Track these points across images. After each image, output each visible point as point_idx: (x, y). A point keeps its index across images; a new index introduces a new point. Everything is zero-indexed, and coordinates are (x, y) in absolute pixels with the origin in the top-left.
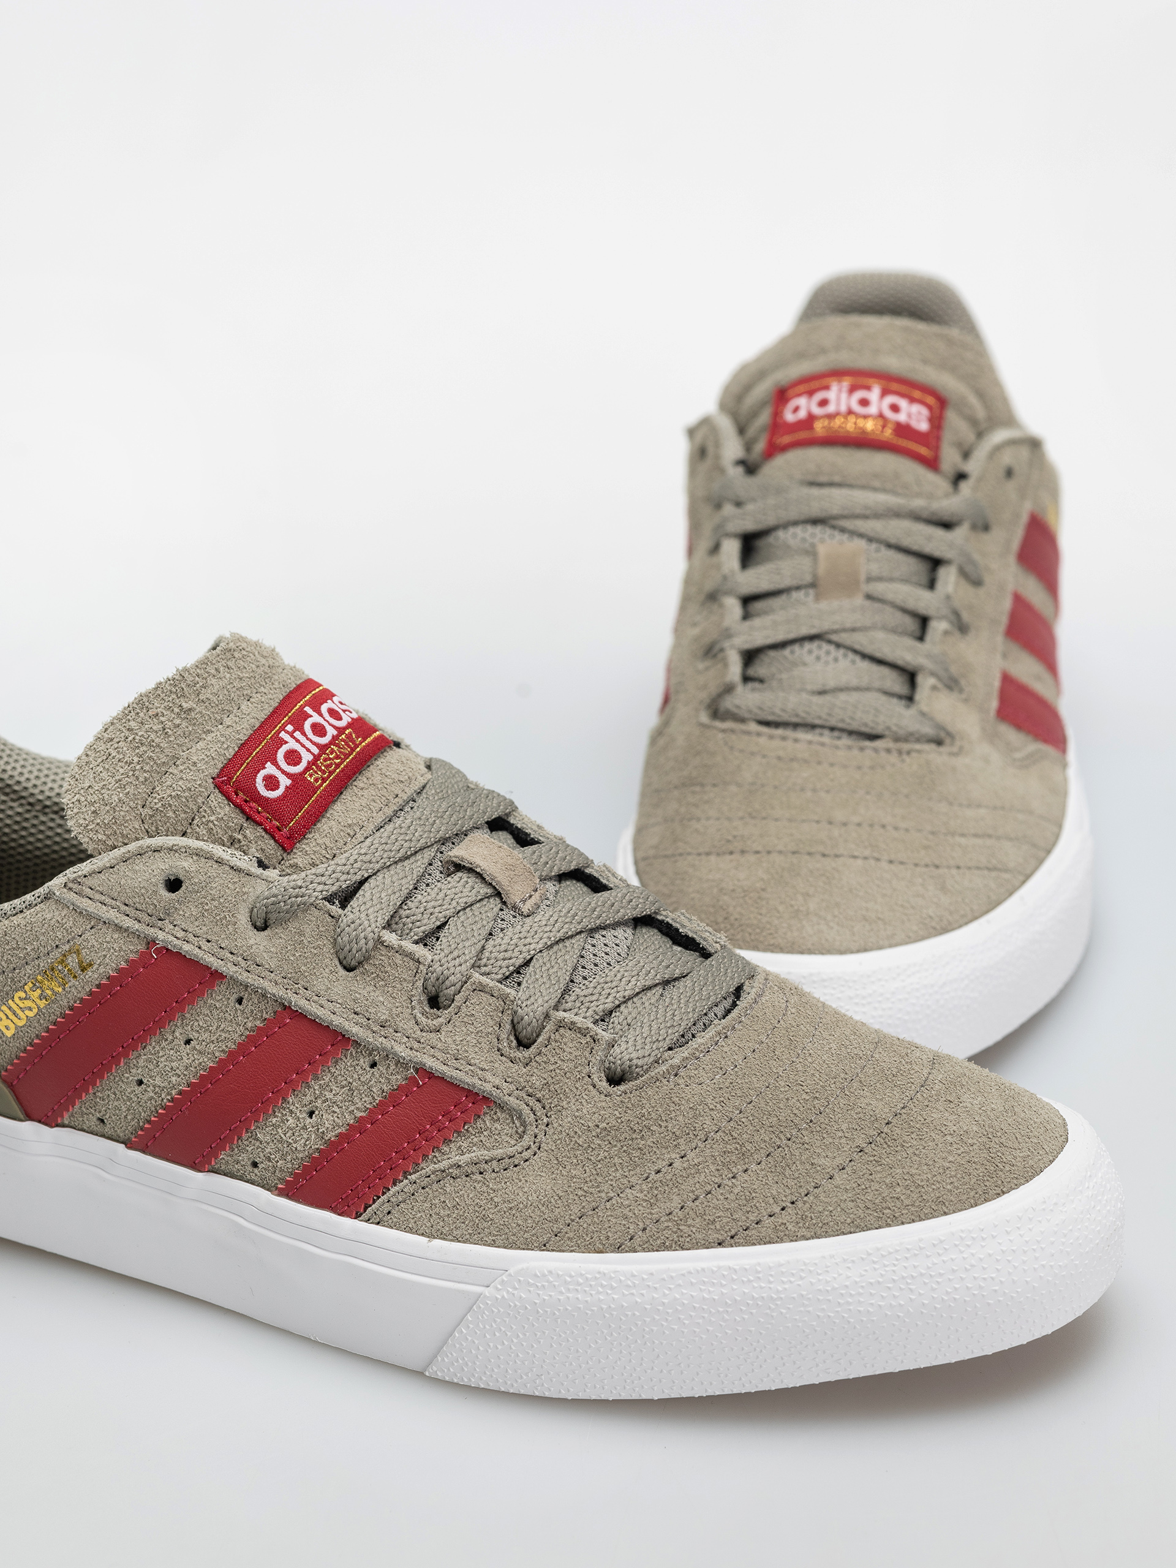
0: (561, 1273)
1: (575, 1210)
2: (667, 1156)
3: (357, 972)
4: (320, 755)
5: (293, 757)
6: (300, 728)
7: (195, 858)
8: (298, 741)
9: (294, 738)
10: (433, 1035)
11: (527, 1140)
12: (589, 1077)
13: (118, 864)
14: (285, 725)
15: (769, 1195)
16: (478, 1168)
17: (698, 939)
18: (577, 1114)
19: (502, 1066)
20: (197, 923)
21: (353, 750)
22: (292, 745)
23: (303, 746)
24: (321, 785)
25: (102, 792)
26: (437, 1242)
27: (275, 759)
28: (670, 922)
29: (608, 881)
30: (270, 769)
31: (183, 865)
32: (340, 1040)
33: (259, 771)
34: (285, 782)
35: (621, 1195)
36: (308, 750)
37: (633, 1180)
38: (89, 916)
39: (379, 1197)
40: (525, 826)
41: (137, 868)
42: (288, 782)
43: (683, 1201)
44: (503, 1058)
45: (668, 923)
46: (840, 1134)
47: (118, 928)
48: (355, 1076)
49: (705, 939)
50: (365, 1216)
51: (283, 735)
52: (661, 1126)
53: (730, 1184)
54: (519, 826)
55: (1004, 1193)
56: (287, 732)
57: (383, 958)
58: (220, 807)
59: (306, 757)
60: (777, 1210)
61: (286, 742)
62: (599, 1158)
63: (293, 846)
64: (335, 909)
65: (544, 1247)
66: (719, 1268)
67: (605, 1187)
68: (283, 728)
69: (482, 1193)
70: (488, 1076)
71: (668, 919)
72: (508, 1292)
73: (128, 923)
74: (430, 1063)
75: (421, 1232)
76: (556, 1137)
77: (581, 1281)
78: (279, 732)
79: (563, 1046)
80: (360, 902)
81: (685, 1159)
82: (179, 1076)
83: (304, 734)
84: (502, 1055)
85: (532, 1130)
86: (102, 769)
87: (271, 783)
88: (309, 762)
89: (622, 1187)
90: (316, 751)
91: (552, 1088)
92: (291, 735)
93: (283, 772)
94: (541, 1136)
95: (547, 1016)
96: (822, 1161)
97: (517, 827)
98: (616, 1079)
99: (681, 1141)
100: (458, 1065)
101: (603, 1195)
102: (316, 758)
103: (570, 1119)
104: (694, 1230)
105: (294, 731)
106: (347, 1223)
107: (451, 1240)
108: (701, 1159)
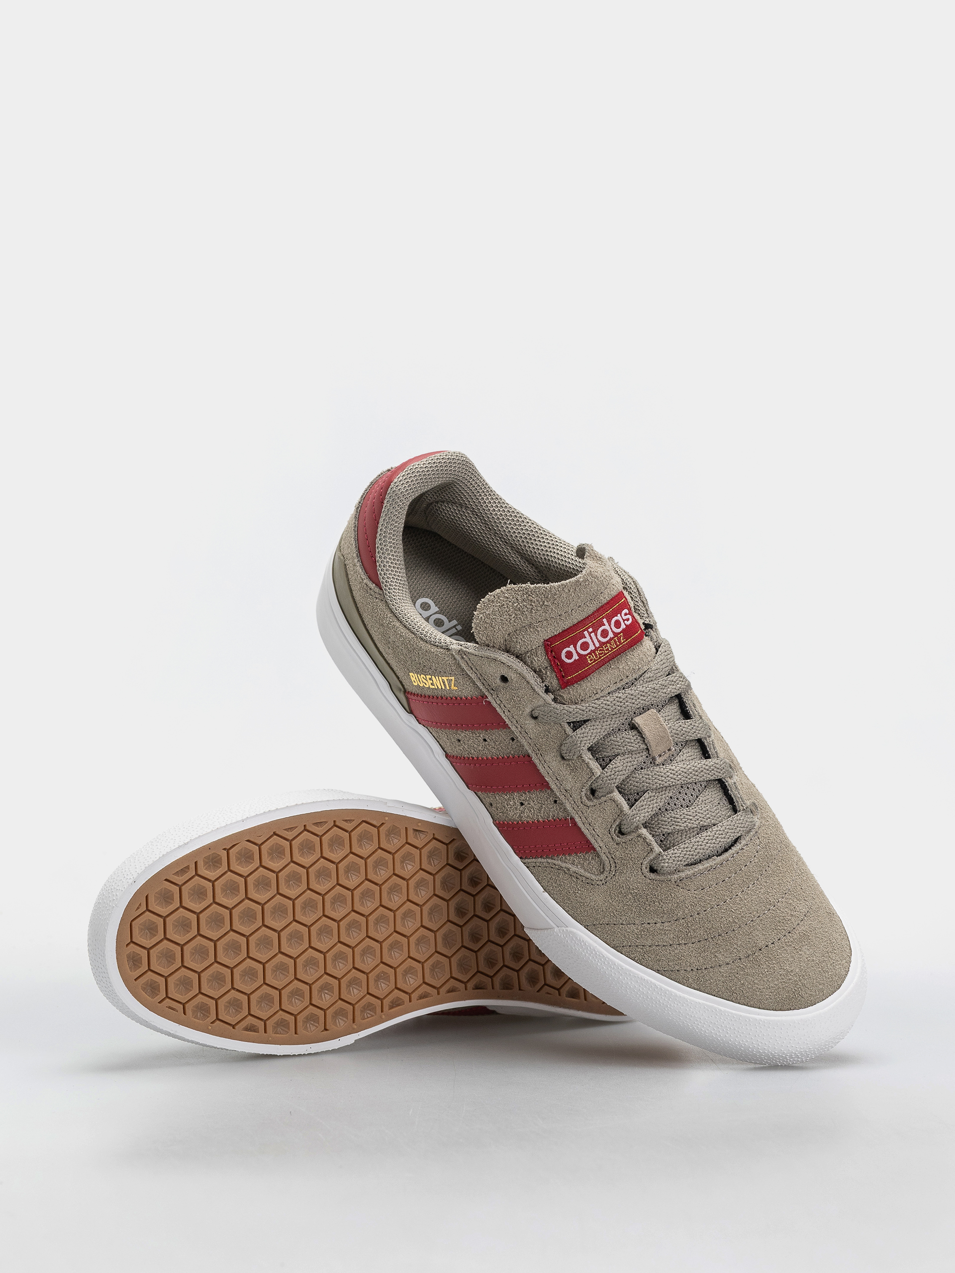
0: (587, 944)
1: (606, 920)
2: (656, 919)
3: (566, 762)
4: (599, 647)
5: (585, 646)
6: (595, 631)
7: (518, 675)
8: (591, 638)
9: (590, 636)
10: (585, 807)
11: (602, 877)
12: (641, 864)
13: (484, 657)
14: (589, 628)
15: (689, 961)
16: (577, 876)
17: (735, 800)
18: (628, 878)
19: (607, 839)
20: (507, 702)
21: (617, 646)
22: (588, 639)
23: (593, 642)
24: (592, 663)
25: (493, 620)
26: (546, 894)
27: (576, 645)
28: (727, 785)
29: (710, 749)
30: (571, 648)
31: (511, 675)
32: (545, 785)
33: (566, 648)
34: (575, 657)
35: (628, 925)
36: (594, 644)
37: (637, 922)
38: (463, 670)
39: (532, 858)
40: (687, 701)
41: (492, 665)
42: (577, 658)
43: (652, 944)
44: (609, 835)
45: (726, 785)
46: (735, 946)
47: (474, 683)
48: (546, 803)
49: (737, 802)
50: (523, 860)
51: (586, 633)
52: (660, 904)
53: (675, 947)
54: (684, 700)
55: (791, 1009)
56: (588, 632)
57: (579, 763)
58: (541, 655)
59: (592, 647)
60: (689, 969)
61: (585, 638)
62: (627, 904)
63: (566, 687)
64: (569, 730)
65: (586, 927)
66: (651, 982)
67: (624, 918)
68: (587, 629)
69: (573, 887)
70: (599, 840)
71: (726, 783)
72: (564, 936)
73: (479, 684)
74: (577, 820)
75: (542, 885)
76: (614, 883)
77: (594, 953)
78: (584, 630)
79: (637, 845)
80: (582, 731)
81: (663, 924)
82: (475, 751)
83: (596, 635)
84: (610, 833)
85: (606, 874)
86: (497, 610)
87: (569, 655)
88: (591, 650)
89: (631, 922)
90: (597, 645)
91: (623, 861)
92: (590, 633)
93: (577, 652)
94: (609, 878)
95: (637, 828)
96: (720, 956)
97: (683, 700)
98: (652, 870)
99: (665, 916)
100: (589, 828)
101: (621, 921)
102: (597, 649)
103: (624, 879)
104: (650, 959)
105: (592, 632)
106: (516, 858)
107: (552, 897)
108: (670, 928)
